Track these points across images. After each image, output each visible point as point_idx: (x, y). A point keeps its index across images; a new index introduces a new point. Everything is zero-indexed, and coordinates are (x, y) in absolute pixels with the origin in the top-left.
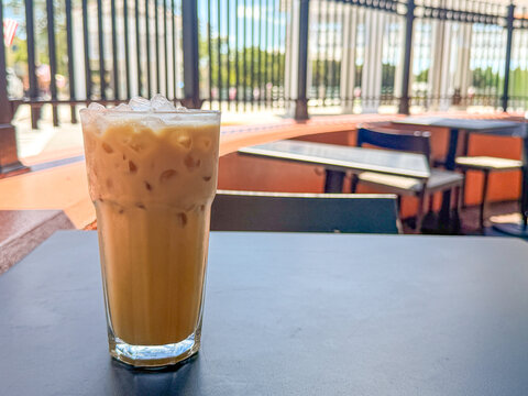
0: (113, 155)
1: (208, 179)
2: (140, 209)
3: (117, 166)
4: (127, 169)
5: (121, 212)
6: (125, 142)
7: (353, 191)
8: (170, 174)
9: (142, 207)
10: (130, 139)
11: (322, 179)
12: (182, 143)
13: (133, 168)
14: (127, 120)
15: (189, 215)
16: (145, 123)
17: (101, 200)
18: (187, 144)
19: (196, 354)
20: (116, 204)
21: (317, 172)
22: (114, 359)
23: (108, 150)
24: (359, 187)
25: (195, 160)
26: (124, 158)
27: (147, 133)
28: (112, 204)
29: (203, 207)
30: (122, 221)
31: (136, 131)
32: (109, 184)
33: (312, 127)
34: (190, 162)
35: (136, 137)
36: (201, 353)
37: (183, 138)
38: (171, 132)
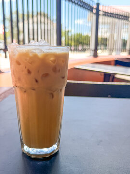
0: (20, 66)
1: (63, 78)
2: (33, 91)
3: (22, 71)
4: (27, 72)
5: (25, 92)
6: (26, 60)
7: (113, 81)
8: (46, 75)
9: (34, 90)
10: (28, 59)
11: (102, 77)
12: (52, 61)
13: (29, 72)
14: (26, 49)
15: (55, 94)
16: (34, 51)
17: (17, 86)
18: (54, 61)
19: (58, 151)
20: (22, 88)
21: (101, 75)
22: (23, 153)
23: (19, 63)
24: (115, 80)
25: (58, 69)
26: (26, 68)
27: (35, 56)
28: (21, 88)
29: (61, 90)
30: (25, 95)
31: (31, 55)
32: (19, 79)
33: (99, 59)
34: (55, 70)
35: (31, 58)
36: (60, 151)
37: (52, 59)
38: (47, 55)
